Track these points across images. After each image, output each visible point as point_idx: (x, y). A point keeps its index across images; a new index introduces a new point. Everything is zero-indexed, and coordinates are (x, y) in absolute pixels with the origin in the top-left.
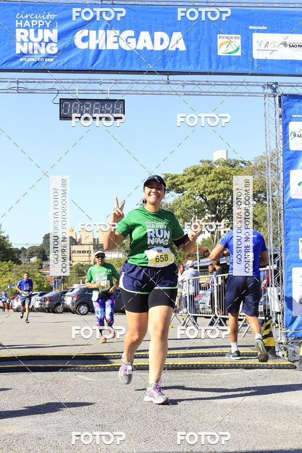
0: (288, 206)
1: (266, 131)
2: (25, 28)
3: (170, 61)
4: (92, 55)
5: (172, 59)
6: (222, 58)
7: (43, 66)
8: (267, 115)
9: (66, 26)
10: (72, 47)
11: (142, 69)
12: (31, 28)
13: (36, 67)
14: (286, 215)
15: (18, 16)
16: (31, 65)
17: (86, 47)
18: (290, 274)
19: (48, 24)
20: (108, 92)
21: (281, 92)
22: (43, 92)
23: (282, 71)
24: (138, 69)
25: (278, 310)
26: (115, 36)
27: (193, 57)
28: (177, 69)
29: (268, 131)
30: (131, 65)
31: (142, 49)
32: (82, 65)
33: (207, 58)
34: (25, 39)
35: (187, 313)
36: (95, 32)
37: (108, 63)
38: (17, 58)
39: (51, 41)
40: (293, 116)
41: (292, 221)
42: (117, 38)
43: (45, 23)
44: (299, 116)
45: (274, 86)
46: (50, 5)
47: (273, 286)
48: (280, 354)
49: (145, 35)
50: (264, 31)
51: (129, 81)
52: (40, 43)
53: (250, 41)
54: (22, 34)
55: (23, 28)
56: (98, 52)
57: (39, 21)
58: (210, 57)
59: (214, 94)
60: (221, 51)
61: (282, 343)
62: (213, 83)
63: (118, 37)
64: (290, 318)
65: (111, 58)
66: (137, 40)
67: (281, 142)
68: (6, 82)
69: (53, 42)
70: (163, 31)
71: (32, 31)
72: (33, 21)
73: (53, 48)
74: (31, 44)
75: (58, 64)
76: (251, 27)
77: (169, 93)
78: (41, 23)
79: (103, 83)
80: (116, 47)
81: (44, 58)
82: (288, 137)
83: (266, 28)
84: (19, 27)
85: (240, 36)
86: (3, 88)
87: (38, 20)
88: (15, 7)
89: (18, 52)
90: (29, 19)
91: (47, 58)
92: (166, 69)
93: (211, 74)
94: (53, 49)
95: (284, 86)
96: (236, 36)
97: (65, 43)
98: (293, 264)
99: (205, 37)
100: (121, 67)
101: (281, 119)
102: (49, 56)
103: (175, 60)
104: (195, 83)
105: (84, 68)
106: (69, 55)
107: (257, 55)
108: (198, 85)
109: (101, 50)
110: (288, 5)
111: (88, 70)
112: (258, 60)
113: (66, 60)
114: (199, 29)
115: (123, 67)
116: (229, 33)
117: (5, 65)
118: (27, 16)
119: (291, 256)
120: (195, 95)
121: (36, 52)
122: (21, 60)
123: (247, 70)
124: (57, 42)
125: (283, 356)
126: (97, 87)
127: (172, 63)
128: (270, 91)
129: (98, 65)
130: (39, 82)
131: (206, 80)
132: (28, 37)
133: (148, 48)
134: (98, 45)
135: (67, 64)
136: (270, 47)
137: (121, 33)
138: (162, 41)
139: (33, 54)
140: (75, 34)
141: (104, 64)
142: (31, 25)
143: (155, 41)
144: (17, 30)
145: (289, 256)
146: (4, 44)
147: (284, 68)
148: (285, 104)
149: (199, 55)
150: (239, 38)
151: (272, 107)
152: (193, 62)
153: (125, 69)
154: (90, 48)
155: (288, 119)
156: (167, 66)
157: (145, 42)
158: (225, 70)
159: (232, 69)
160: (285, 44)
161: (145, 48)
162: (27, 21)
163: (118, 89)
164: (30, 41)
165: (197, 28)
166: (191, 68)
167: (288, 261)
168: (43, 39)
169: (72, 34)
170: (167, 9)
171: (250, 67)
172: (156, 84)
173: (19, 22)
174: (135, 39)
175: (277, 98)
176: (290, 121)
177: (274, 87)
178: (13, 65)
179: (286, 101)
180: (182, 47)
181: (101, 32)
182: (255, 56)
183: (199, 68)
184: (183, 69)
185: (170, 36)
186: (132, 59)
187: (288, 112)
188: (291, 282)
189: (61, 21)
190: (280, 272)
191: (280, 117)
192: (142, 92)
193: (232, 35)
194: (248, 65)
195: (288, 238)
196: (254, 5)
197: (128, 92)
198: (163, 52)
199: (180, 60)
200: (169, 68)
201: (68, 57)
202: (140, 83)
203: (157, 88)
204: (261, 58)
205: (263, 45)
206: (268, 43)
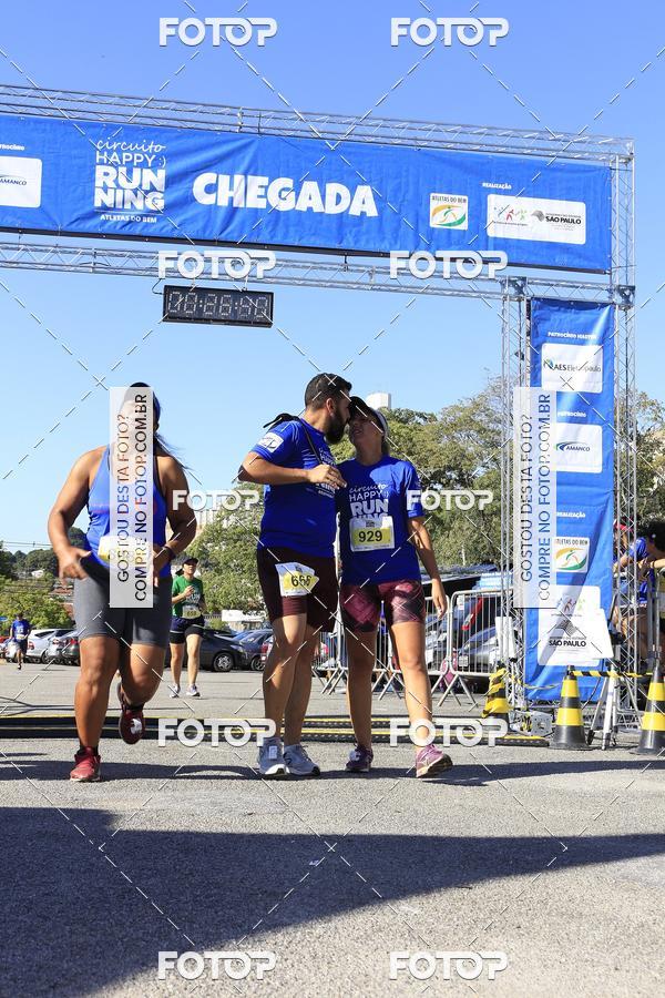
1: (504, 357)
2: (112, 165)
3: (350, 232)
4: (221, 215)
5: (354, 230)
6: (436, 233)
7: (138, 230)
8: (506, 330)
9: (181, 164)
10: (189, 200)
11: (304, 243)
12: (122, 165)
13: (126, 231)
15: (101, 145)
16: (118, 227)
17: (213, 202)
19: (150, 161)
20: (247, 279)
21: (531, 294)
22: (136, 272)
23: (533, 259)
24: (296, 244)
25: (513, 656)
26: (262, 187)
28: (362, 246)
29: (507, 357)
30: (286, 235)
31: (305, 209)
32: (204, 232)
34: (111, 184)
35: (336, 666)
36: (228, 177)
37: (247, 230)
38: (95, 214)
39: (153, 189)
40: (549, 334)
42: (263, 189)
43: (145, 159)
44: (559, 334)
45: (520, 283)
46: (155, 130)
47: (507, 614)
49: (310, 187)
50: (506, 193)
52: (135, 192)
53: (483, 207)
54: (106, 174)
55: (107, 164)
56: (232, 211)
57: (136, 155)
59: (421, 291)
60: (436, 222)
61: (519, 709)
63: (266, 188)
64: (534, 667)
66: (297, 195)
67: (529, 376)
68: (76, 253)
69: (157, 191)
70: (341, 181)
71: (123, 170)
72: (124, 155)
73: (156, 201)
74: (119, 193)
75: (162, 228)
76: (484, 185)
77: (347, 285)
78: (139, 158)
80: (262, 204)
81: (142, 216)
82: (540, 369)
83: (510, 187)
84: (102, 163)
85: (466, 198)
86: (70, 263)
87: (135, 152)
88: (97, 130)
89: (98, 204)
90: (119, 151)
91: (147, 216)
92: (344, 245)
94: (158, 202)
95: (537, 284)
96: (460, 197)
97: (178, 193)
99: (410, 196)
100: (269, 237)
101: (529, 338)
102: (150, 213)
103: (359, 231)
105: (207, 236)
106: (183, 213)
110: (547, 153)
111: (214, 241)
112: (495, 238)
113: (178, 221)
114: (400, 183)
115: (272, 237)
116: (449, 192)
117: (75, 224)
118: (115, 146)
120: (390, 290)
121: (128, 206)
122: (103, 217)
124: (163, 190)
125: (522, 729)
127: (353, 234)
128: (511, 290)
129: (231, 233)
130: (130, 257)
132: (116, 181)
133: (315, 211)
134: (231, 200)
135: (179, 228)
136: (516, 219)
137: (270, 182)
138: (339, 198)
139: (123, 209)
140: (195, 178)
141: (241, 233)
142: (121, 160)
144: (98, 167)
146: (75, 191)
147: (536, 255)
148: (537, 313)
149: (399, 225)
150: (465, 201)
151: (516, 317)
152: (389, 236)
153: (276, 241)
154: (219, 204)
155: (540, 339)
156: (345, 241)
157: (310, 198)
160: (540, 216)
161: (310, 209)
162: (115, 154)
164: (118, 187)
165: (398, 181)
166: (384, 247)
168: (141, 186)
169: (189, 180)
170: (349, 146)
172: (325, 269)
173: (102, 153)
174: (294, 193)
175: (524, 304)
176: (545, 342)
177: (519, 285)
178: (89, 225)
179: (539, 309)
180: (372, 211)
181: (238, 178)
182: (491, 233)
183: (398, 246)
184: (371, 247)
185: (353, 191)
186: (287, 226)
187: (541, 328)
189: (172, 156)
191: (528, 334)
192: (302, 282)
193: (453, 196)
194: (478, 246)
196: (491, 149)
197: (279, 281)
198: (341, 216)
199: (368, 232)
200: (348, 244)
201: (182, 218)
202: (298, 267)
203: (327, 275)
204: (500, 235)
205: (505, 215)
206: (512, 212)
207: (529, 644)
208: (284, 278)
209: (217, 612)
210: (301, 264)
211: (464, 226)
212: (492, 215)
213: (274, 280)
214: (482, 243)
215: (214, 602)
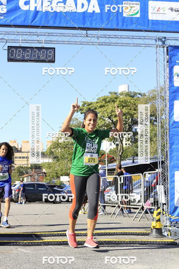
0: (172, 127)
1: (157, 72)
3: (88, 20)
4: (31, 15)
5: (90, 19)
6: (126, 19)
8: (158, 61)
10: (17, 8)
11: (68, 25)
14: (171, 133)
17: (28, 9)
18: (173, 176)
20: (43, 42)
21: (168, 44)
23: (169, 29)
24: (65, 26)
25: (164, 202)
26: (49, 1)
27: (105, 17)
28: (94, 26)
29: (158, 72)
30: (60, 23)
32: (24, 22)
33: (115, 18)
37: (43, 20)
40: (177, 61)
41: (175, 137)
42: (50, 2)
45: (163, 40)
47: (161, 184)
48: (165, 234)
49: (70, 1)
51: (58, 34)
53: (146, 7)
56: (36, 12)
58: (117, 18)
59: (120, 45)
60: (126, 14)
61: (166, 226)
62: (119, 37)
64: (173, 208)
65: (46, 17)
66: (65, 4)
67: (168, 80)
69: (3, 5)
73: (3, 9)
75: (6, 21)
77: (87, 43)
79: (40, 35)
82: (173, 77)
85: (139, 3)
92: (86, 26)
93: (118, 30)
95: (171, 40)
96: (136, 2)
97: (12, 5)
98: (175, 169)
99: (114, 3)
100: (52, 23)
101: (168, 64)
102: (1, 14)
104: (107, 36)
105: (26, 24)
106: (15, 14)
107: (151, 17)
108: (108, 38)
109: (38, 11)
111: (29, 26)
112: (152, 20)
113: (12, 18)
115: (54, 24)
119: (174, 163)
120: (106, 45)
123: (144, 28)
124: (6, 4)
125: (168, 235)
126: (35, 38)
127: (90, 21)
128: (160, 43)
129: (36, 22)
131: (114, 34)
133: (73, 11)
134: (36, 8)
135: (14, 21)
136: (161, 11)
138: (83, 5)
141: (40, 22)
143: (78, 5)
145: (172, 163)
147: (171, 27)
148: (171, 53)
150: (138, 4)
151: (162, 55)
152: (105, 21)
153: (56, 25)
154: (30, 10)
155: (173, 64)
156: (86, 24)
157: (70, 5)
158: (128, 28)
159: (133, 27)
160: (172, 9)
163: (50, 40)
166: (103, 26)
167: (172, 166)
171: (146, 25)
172: (78, 36)
175: (165, 49)
176: (175, 65)
177: (163, 41)
179: (172, 51)
180: (98, 10)
183: (109, 25)
184: (98, 26)
185: (89, 2)
186: (60, 18)
187: (173, 59)
188: (174, 181)
190: (166, 174)
191: (167, 62)
192: (68, 43)
193: (133, 2)
194: (145, 24)
195: (172, 150)
197: (58, 42)
198: (84, 13)
199: (96, 20)
200: (88, 25)
201: (15, 16)
202: (66, 36)
203: (79, 39)
204: (154, 19)
205: (156, 10)
206: (159, 8)
207: (171, 197)
208: (59, 41)
209: (58, 177)
210: (67, 35)
211: (138, 15)
212: (150, 10)
213: (56, 42)
214: (146, 23)
215: (57, 173)
